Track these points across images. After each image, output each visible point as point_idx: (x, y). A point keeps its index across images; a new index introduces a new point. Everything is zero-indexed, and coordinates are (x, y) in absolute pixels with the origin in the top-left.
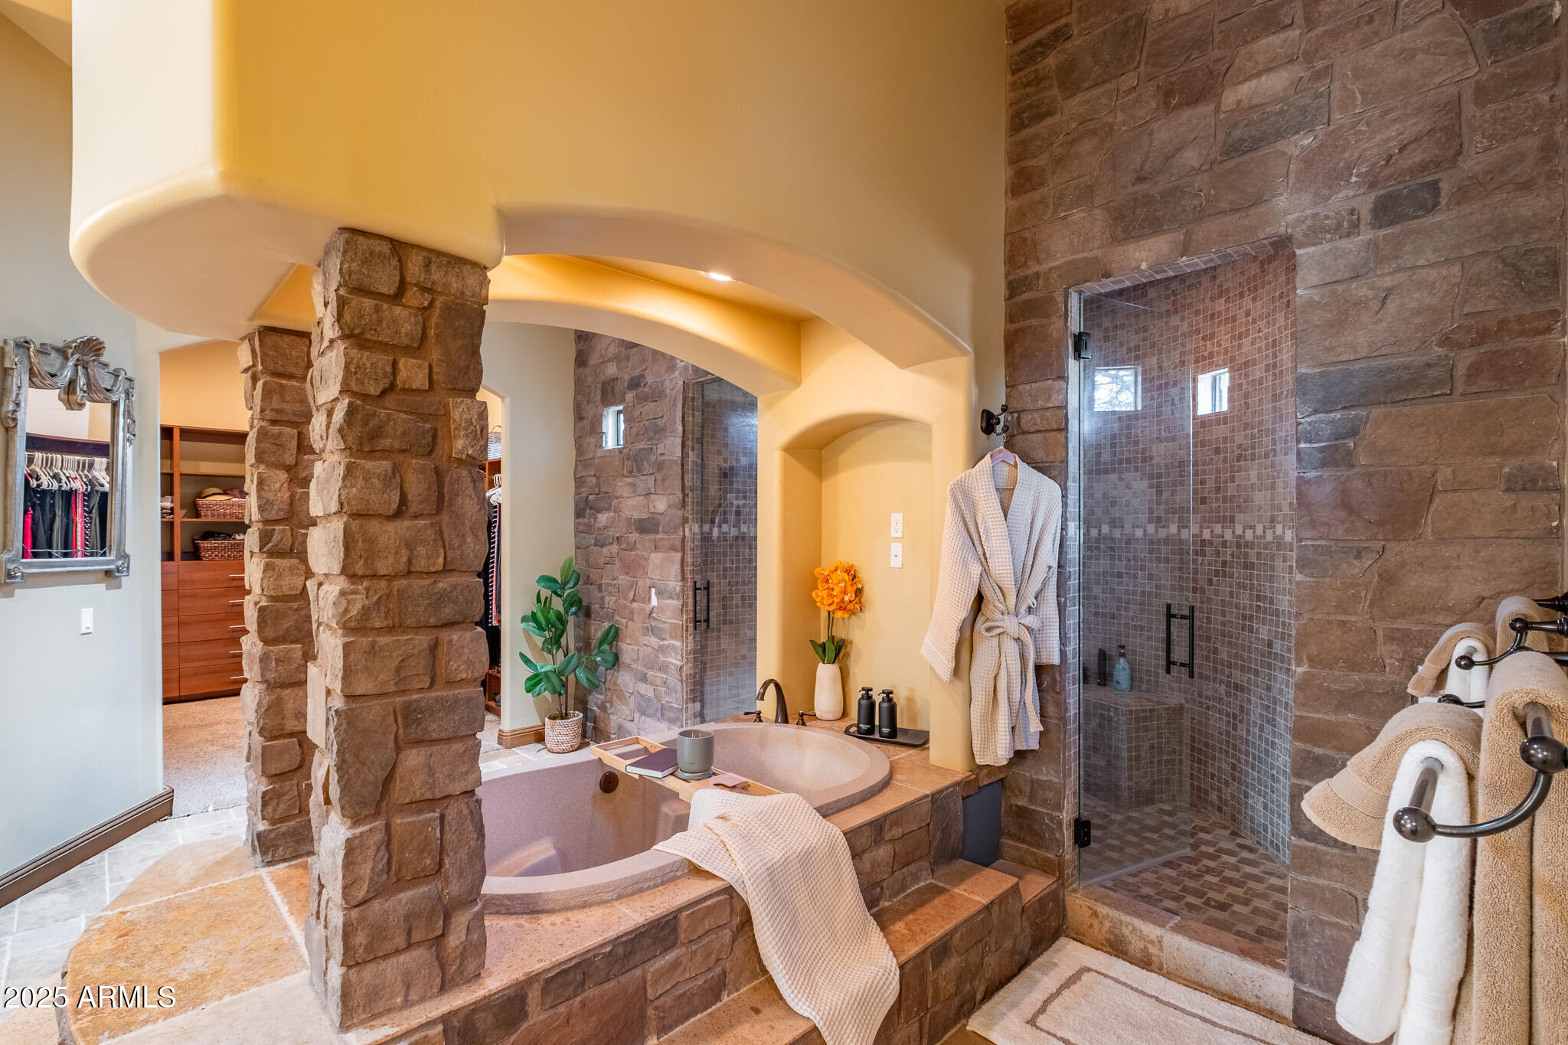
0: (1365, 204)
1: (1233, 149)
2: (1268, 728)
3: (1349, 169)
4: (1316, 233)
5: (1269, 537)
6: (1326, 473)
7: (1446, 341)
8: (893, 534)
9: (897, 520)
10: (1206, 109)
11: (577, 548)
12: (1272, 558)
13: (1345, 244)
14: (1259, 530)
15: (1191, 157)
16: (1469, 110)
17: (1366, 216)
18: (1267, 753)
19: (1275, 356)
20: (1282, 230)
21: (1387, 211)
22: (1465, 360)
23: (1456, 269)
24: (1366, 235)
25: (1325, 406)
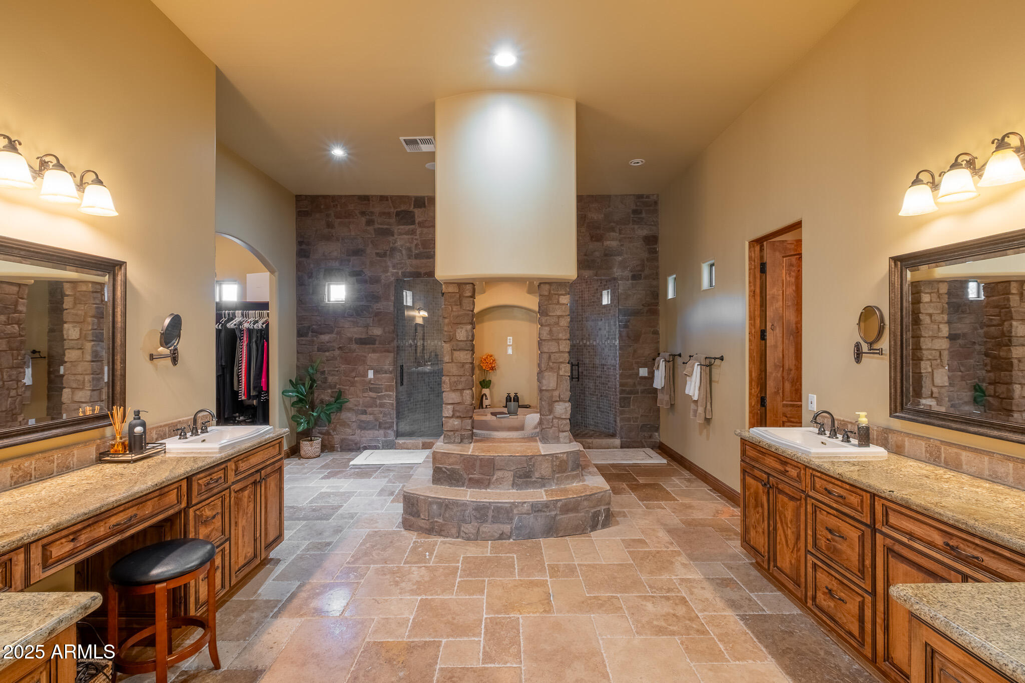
0: (630, 275)
1: (606, 255)
2: (582, 396)
3: (627, 267)
4: (622, 279)
5: (581, 343)
6: (624, 330)
7: (643, 305)
8: (508, 344)
9: (510, 341)
10: (599, 244)
11: (298, 353)
12: (582, 349)
13: (627, 282)
14: (578, 342)
15: (597, 254)
16: (646, 262)
17: (630, 277)
18: (582, 402)
19: (582, 295)
20: (615, 276)
21: (634, 277)
22: (646, 309)
23: (644, 292)
24: (630, 282)
25: (625, 315)
